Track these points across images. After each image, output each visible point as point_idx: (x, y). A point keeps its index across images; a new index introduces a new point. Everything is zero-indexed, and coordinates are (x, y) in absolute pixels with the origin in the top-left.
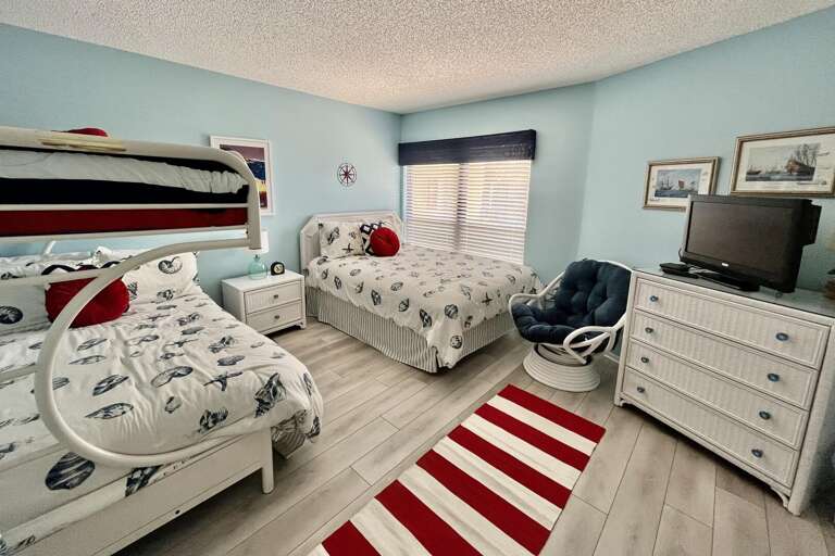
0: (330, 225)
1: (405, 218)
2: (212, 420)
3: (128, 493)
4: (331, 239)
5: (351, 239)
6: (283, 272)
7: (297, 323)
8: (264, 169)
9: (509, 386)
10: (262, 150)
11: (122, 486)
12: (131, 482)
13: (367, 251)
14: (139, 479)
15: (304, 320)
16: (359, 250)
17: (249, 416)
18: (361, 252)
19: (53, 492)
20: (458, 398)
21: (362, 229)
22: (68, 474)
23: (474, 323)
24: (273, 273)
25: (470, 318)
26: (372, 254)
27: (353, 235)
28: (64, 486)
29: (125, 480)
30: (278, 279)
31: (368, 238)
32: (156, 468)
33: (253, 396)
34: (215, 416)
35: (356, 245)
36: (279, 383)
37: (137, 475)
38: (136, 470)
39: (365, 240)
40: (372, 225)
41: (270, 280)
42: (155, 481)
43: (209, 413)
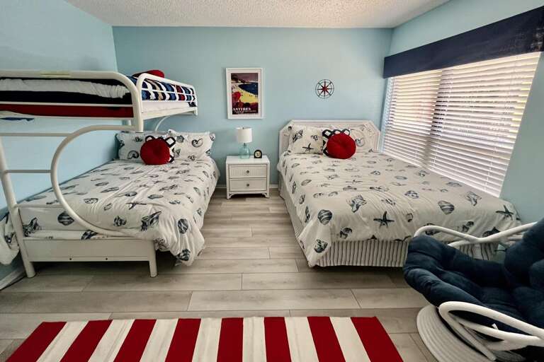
0: (297, 128)
1: (384, 128)
2: (120, 222)
3: (82, 238)
4: (295, 138)
5: (312, 141)
6: (261, 157)
7: (263, 193)
8: (257, 87)
9: (375, 318)
10: (256, 74)
11: (81, 234)
12: (85, 234)
13: (324, 152)
14: (88, 235)
15: (268, 192)
16: (319, 150)
17: (137, 228)
18: (321, 152)
19: (59, 224)
20: (310, 297)
21: (324, 134)
22: (64, 219)
23: (351, 237)
24: (255, 157)
25: (348, 230)
26: (327, 155)
27: (315, 137)
28: (62, 222)
29: (84, 233)
30: (258, 161)
31: (326, 140)
32: (96, 234)
33: (141, 219)
34: (121, 220)
35: (318, 145)
36: (157, 218)
37: (89, 232)
38: (89, 230)
39: (324, 142)
40: (335, 131)
41: (252, 160)
42: (94, 239)
43: (119, 218)
